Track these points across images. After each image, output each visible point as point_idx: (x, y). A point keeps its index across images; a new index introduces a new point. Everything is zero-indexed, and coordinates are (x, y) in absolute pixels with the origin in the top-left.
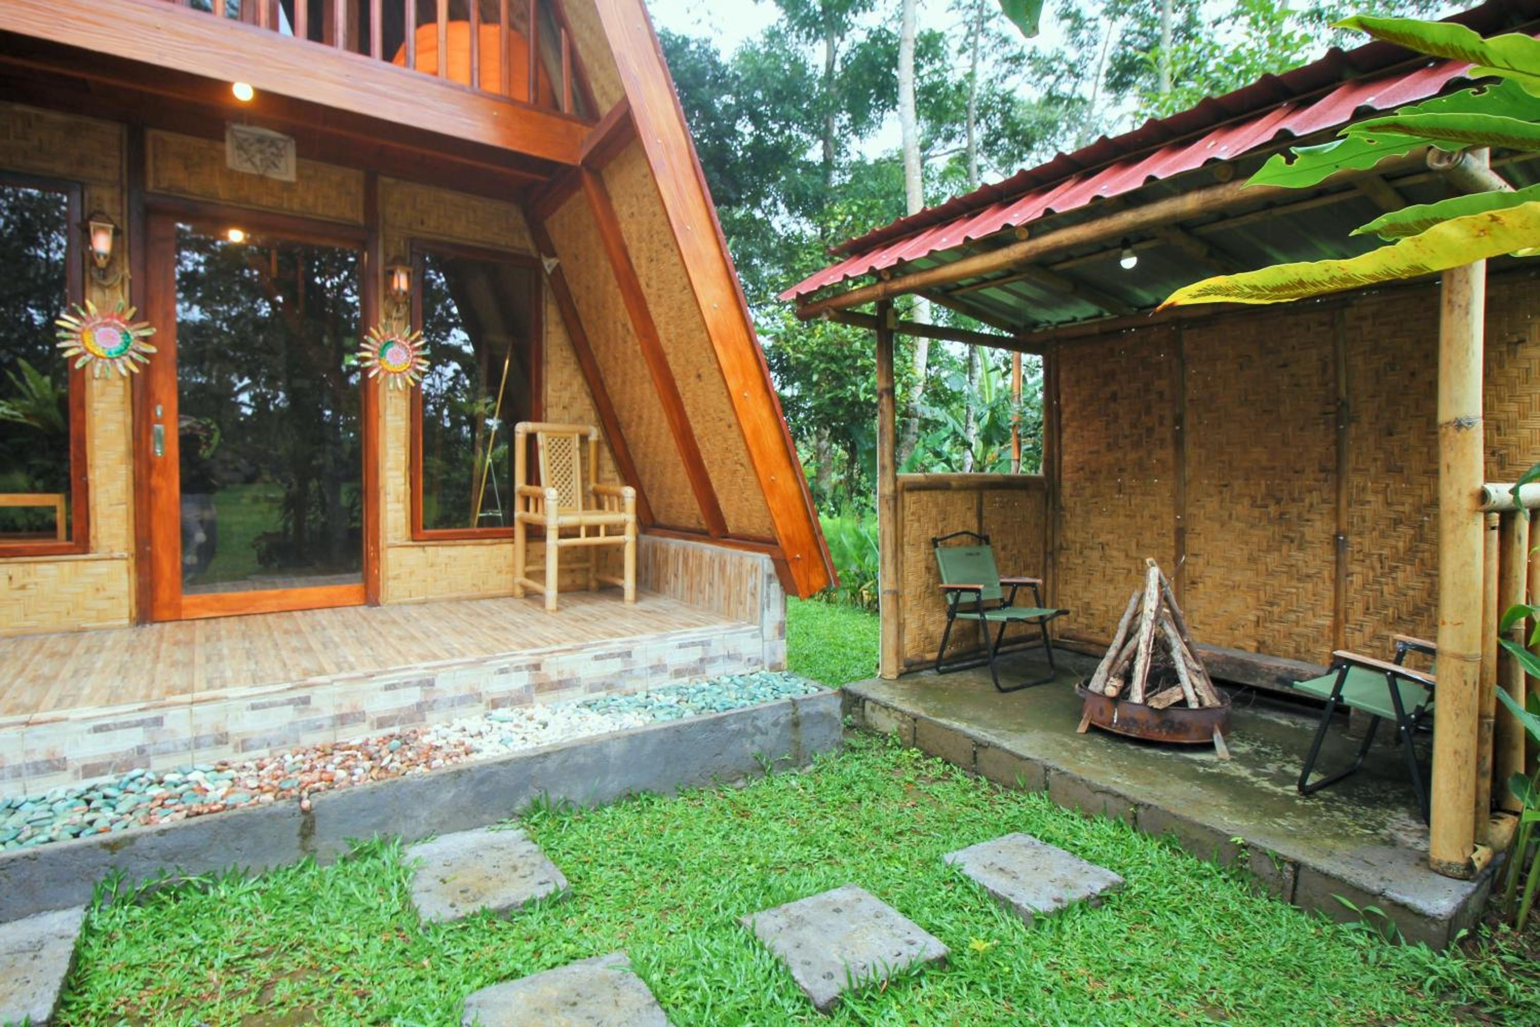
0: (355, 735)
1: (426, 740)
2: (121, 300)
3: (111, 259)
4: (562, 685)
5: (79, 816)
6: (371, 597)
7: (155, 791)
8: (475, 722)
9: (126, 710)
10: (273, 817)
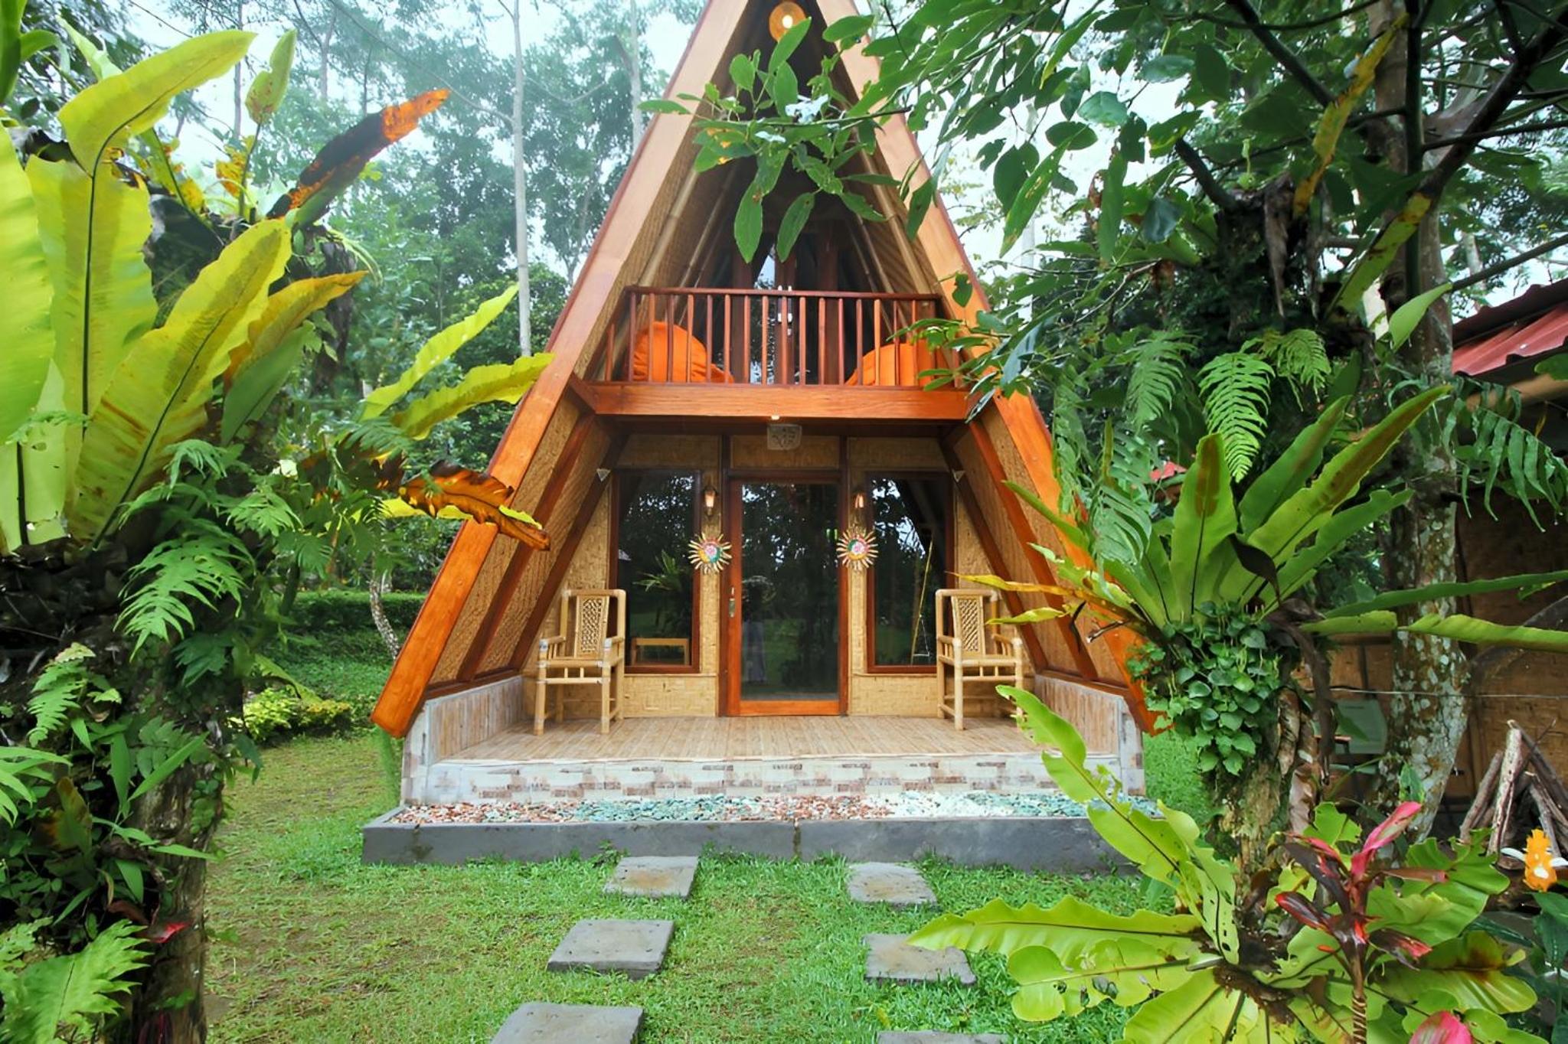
0: (826, 793)
1: (864, 802)
2: (717, 530)
3: (713, 509)
4: (954, 780)
5: (696, 811)
6: (843, 711)
7: (728, 806)
8: (894, 797)
9: (716, 761)
10: (781, 828)
